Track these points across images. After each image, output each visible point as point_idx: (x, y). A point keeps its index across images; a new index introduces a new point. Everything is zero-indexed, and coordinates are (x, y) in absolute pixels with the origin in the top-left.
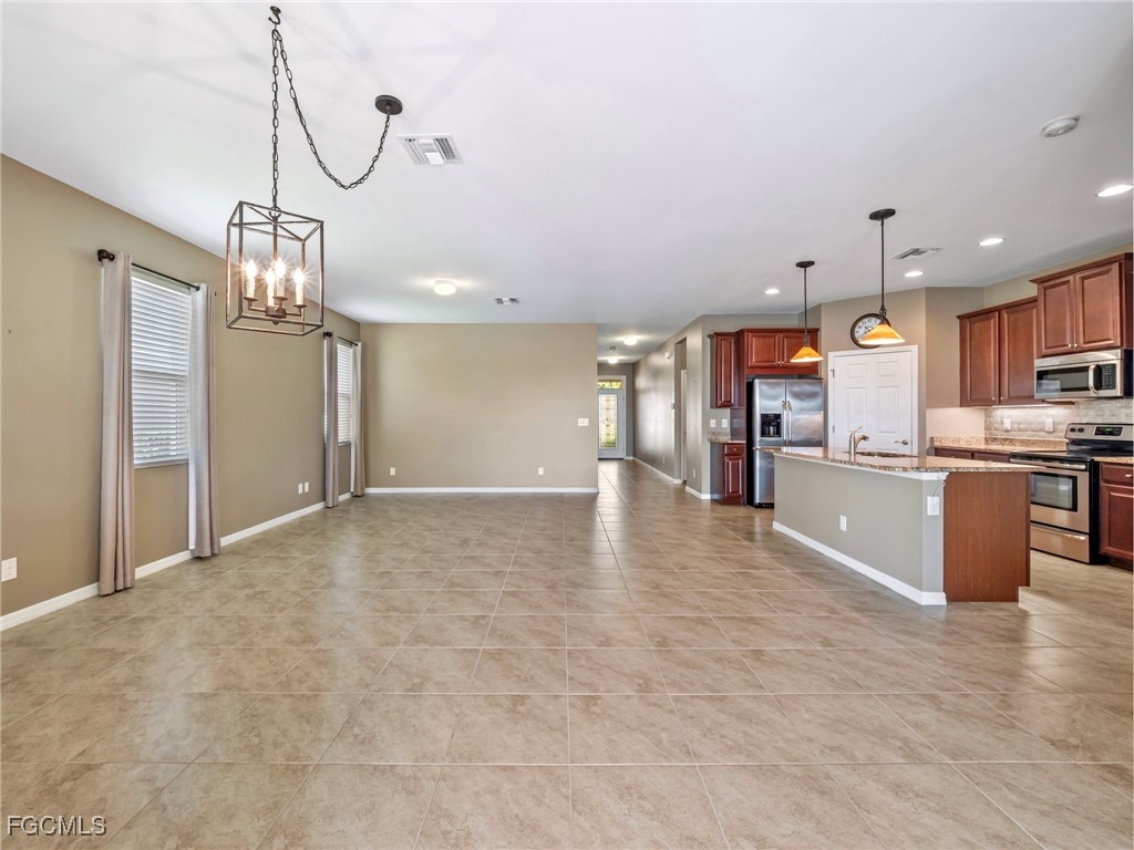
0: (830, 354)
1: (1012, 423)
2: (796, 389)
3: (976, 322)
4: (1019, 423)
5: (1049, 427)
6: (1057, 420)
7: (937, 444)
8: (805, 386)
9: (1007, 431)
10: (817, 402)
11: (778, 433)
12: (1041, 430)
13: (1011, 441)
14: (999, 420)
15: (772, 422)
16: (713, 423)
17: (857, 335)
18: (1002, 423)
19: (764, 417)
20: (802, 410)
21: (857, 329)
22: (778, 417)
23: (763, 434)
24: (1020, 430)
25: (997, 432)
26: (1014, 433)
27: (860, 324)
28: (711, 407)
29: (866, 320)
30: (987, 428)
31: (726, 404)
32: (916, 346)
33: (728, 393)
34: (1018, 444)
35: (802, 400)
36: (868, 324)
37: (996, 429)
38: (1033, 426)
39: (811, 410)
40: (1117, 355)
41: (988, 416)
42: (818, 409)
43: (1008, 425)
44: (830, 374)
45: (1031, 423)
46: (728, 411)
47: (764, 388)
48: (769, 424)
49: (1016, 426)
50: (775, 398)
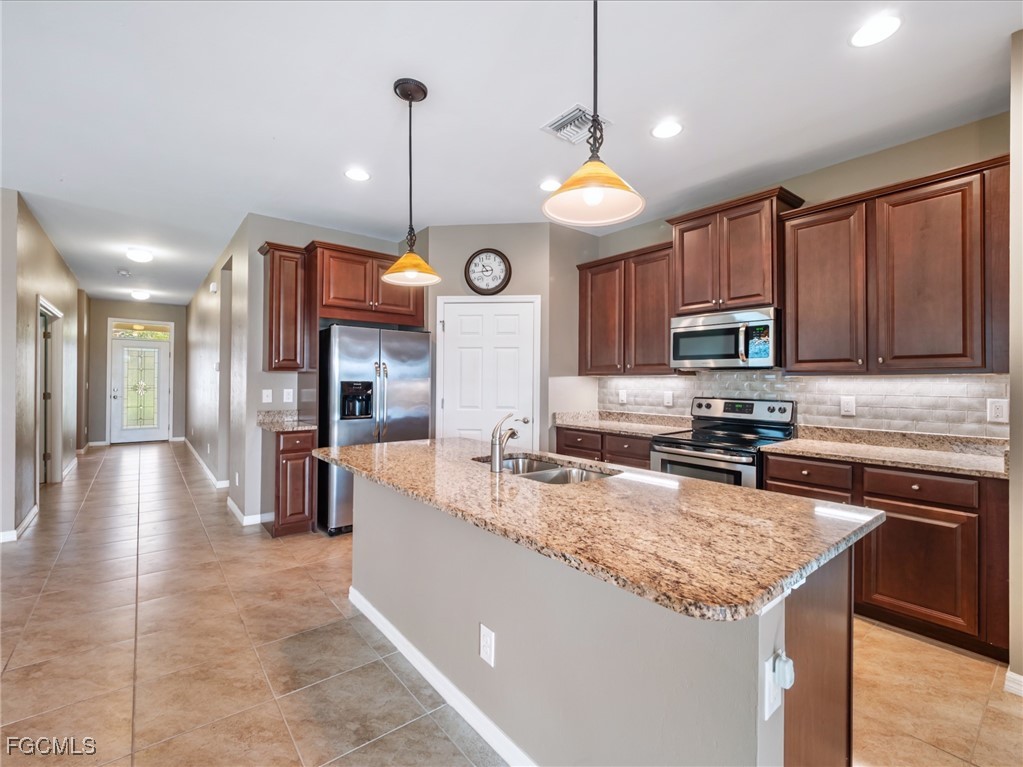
0: (439, 298)
1: (628, 395)
2: (395, 345)
3: (598, 274)
4: (636, 396)
5: (668, 401)
6: (677, 393)
7: (559, 422)
8: (406, 341)
9: (622, 404)
10: (423, 367)
11: (367, 411)
12: (659, 405)
13: (627, 417)
14: (613, 391)
15: (358, 396)
16: (267, 396)
17: (473, 276)
18: (618, 395)
19: (345, 386)
20: (402, 377)
21: (472, 267)
22: (369, 386)
23: (346, 414)
24: (637, 404)
25: (610, 405)
26: (630, 407)
27: (476, 260)
28: (264, 370)
29: (483, 256)
30: (601, 401)
31: (289, 366)
32: (539, 296)
33: (292, 348)
34: (635, 419)
35: (403, 361)
36: (486, 262)
37: (610, 402)
38: (650, 400)
39: (415, 376)
40: (769, 315)
41: (601, 387)
42: (423, 377)
43: (623, 397)
44: (439, 327)
45: (648, 396)
46: (294, 376)
47: (346, 339)
48: (355, 398)
49: (632, 399)
50: (363, 357)
